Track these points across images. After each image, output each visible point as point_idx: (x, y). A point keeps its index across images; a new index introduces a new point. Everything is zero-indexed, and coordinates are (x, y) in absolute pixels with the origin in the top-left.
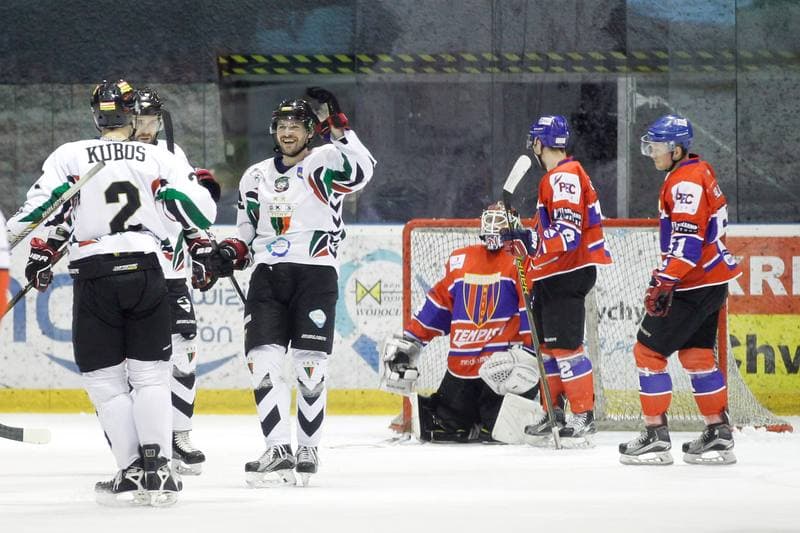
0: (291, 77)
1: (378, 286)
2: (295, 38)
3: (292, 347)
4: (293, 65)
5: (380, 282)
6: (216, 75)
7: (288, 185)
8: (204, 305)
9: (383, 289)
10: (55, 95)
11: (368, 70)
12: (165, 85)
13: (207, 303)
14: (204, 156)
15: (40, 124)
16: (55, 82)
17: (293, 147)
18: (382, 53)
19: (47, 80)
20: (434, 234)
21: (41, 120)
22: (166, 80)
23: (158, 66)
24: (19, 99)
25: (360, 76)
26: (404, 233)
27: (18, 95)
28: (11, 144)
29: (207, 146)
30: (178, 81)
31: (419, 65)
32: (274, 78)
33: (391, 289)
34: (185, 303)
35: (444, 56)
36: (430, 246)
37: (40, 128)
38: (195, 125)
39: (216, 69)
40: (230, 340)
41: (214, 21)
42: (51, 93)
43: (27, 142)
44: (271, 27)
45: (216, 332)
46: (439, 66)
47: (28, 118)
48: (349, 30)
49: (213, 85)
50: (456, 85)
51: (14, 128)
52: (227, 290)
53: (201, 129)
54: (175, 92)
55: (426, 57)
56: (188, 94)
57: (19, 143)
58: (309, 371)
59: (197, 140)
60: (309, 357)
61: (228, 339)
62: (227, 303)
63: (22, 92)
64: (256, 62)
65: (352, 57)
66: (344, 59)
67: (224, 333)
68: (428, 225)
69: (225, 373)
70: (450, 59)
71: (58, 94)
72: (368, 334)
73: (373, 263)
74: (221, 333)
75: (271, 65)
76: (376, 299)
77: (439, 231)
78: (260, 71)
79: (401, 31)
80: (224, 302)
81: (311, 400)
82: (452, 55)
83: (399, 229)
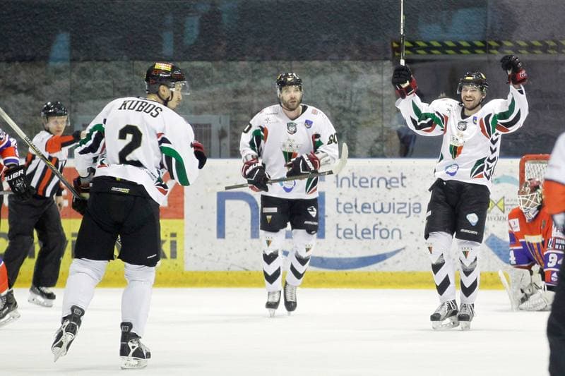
0: (443, 57)
1: (502, 201)
2: (445, 30)
3: (456, 237)
4: (443, 48)
5: (504, 198)
6: (390, 55)
7: (466, 127)
8: (382, 213)
9: (506, 203)
10: (279, 69)
11: (495, 52)
12: (356, 62)
13: (385, 212)
14: (382, 111)
15: (269, 88)
16: (279, 59)
17: (472, 104)
18: (505, 40)
19: (274, 58)
20: (541, 165)
21: (270, 86)
22: (356, 59)
23: (350, 48)
24: (254, 71)
25: (489, 55)
26: (520, 164)
27: (254, 69)
28: (249, 102)
29: (384, 103)
30: (364, 59)
31: (531, 48)
32: (430, 57)
33: (512, 203)
34: (313, 210)
35: (548, 42)
36: (539, 173)
37: (270, 91)
38: (376, 89)
39: (390, 51)
40: (400, 238)
41: (389, 17)
42: (277, 67)
43: (260, 100)
44: (429, 22)
45: (390, 232)
46: (545, 49)
47: (262, 85)
48: (482, 24)
49: (389, 62)
50: (556, 62)
51: (251, 91)
52: (398, 203)
53: (380, 92)
54: (363, 67)
55: (536, 43)
56: (371, 68)
57: (255, 101)
58: (466, 253)
59: (379, 100)
60: (467, 245)
61: (399, 237)
62: (398, 212)
63: (257, 66)
64: (419, 46)
65: (484, 42)
66: (479, 44)
67: (396, 233)
68: (537, 159)
69: (396, 260)
70: (552, 44)
71: (282, 68)
72: (496, 234)
73: (499, 185)
74: (394, 234)
75: (429, 48)
76: (501, 209)
77: (544, 163)
78: (422, 52)
79: (518, 25)
80: (396, 211)
81: (467, 273)
82: (554, 41)
83: (517, 161)
